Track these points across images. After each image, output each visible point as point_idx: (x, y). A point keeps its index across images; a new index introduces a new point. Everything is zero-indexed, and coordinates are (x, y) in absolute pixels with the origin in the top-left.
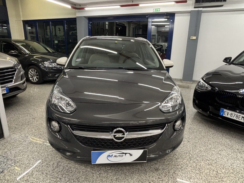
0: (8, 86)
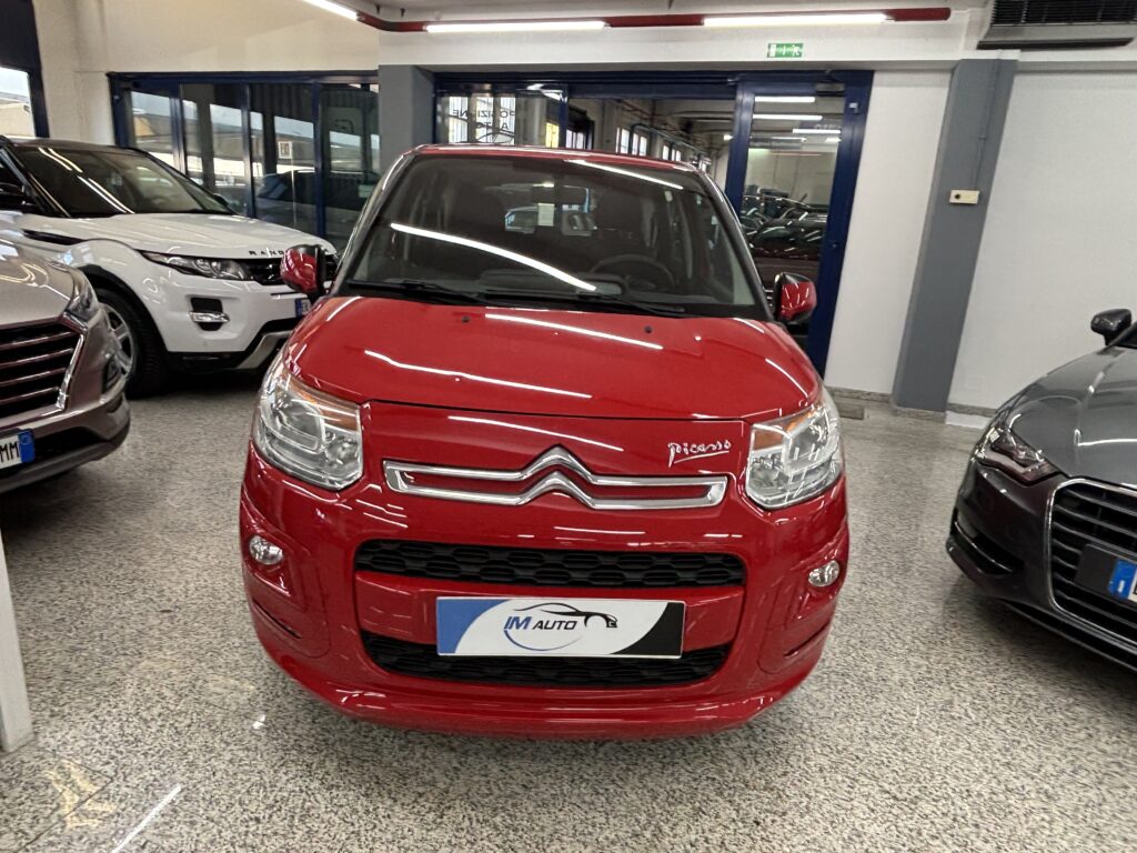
0: (32, 426)
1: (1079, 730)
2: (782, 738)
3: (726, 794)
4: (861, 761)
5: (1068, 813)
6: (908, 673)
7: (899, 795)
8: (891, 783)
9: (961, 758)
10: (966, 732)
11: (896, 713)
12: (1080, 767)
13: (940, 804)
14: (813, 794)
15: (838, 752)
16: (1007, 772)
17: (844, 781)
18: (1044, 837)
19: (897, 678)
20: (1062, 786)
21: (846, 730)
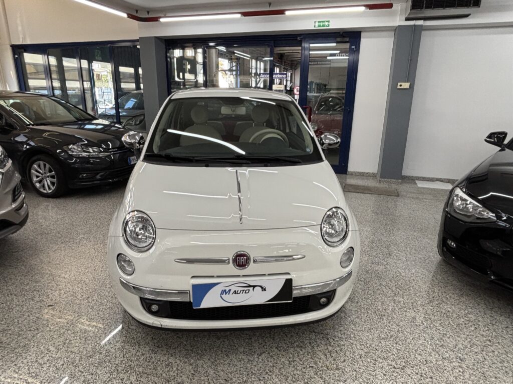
1: (471, 326)
2: (342, 343)
3: (318, 374)
4: (378, 351)
5: (471, 367)
6: (395, 305)
7: (396, 366)
8: (392, 361)
9: (421, 345)
10: (423, 332)
11: (392, 325)
12: (473, 344)
13: (414, 368)
14: (358, 370)
15: (367, 347)
16: (442, 350)
17: (371, 362)
18: (461, 380)
19: (391, 308)
20: (466, 354)
21: (370, 336)
